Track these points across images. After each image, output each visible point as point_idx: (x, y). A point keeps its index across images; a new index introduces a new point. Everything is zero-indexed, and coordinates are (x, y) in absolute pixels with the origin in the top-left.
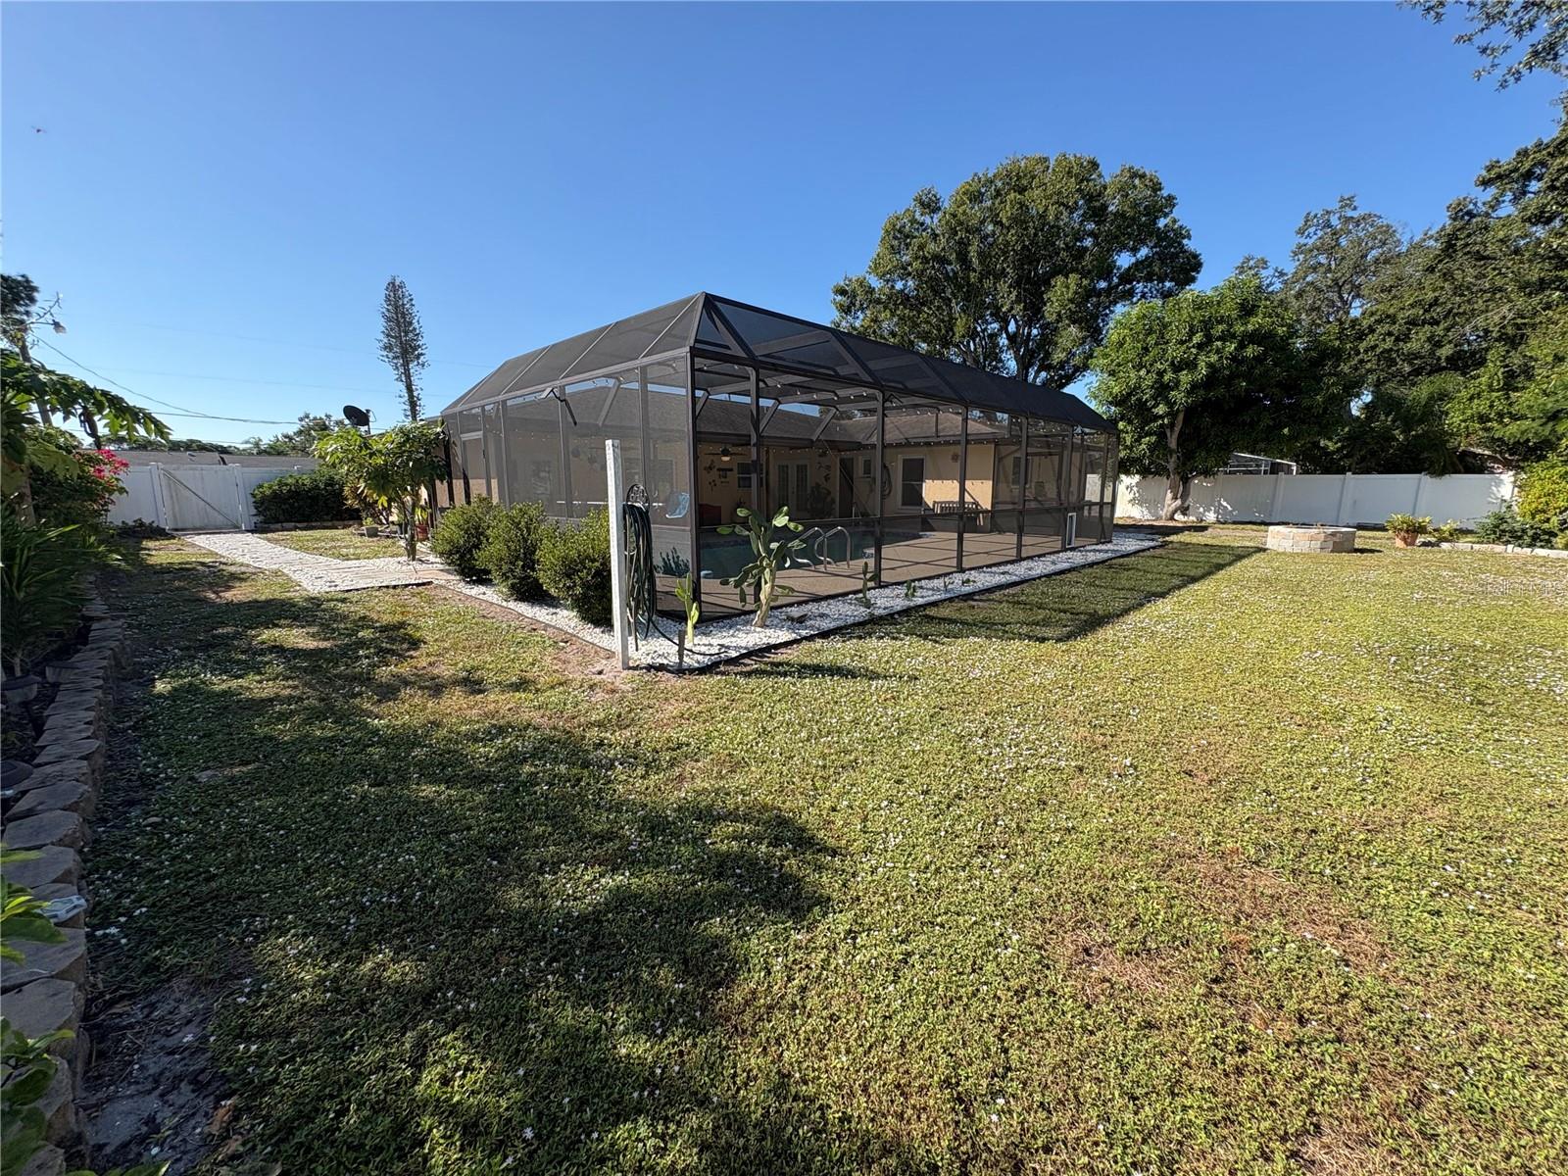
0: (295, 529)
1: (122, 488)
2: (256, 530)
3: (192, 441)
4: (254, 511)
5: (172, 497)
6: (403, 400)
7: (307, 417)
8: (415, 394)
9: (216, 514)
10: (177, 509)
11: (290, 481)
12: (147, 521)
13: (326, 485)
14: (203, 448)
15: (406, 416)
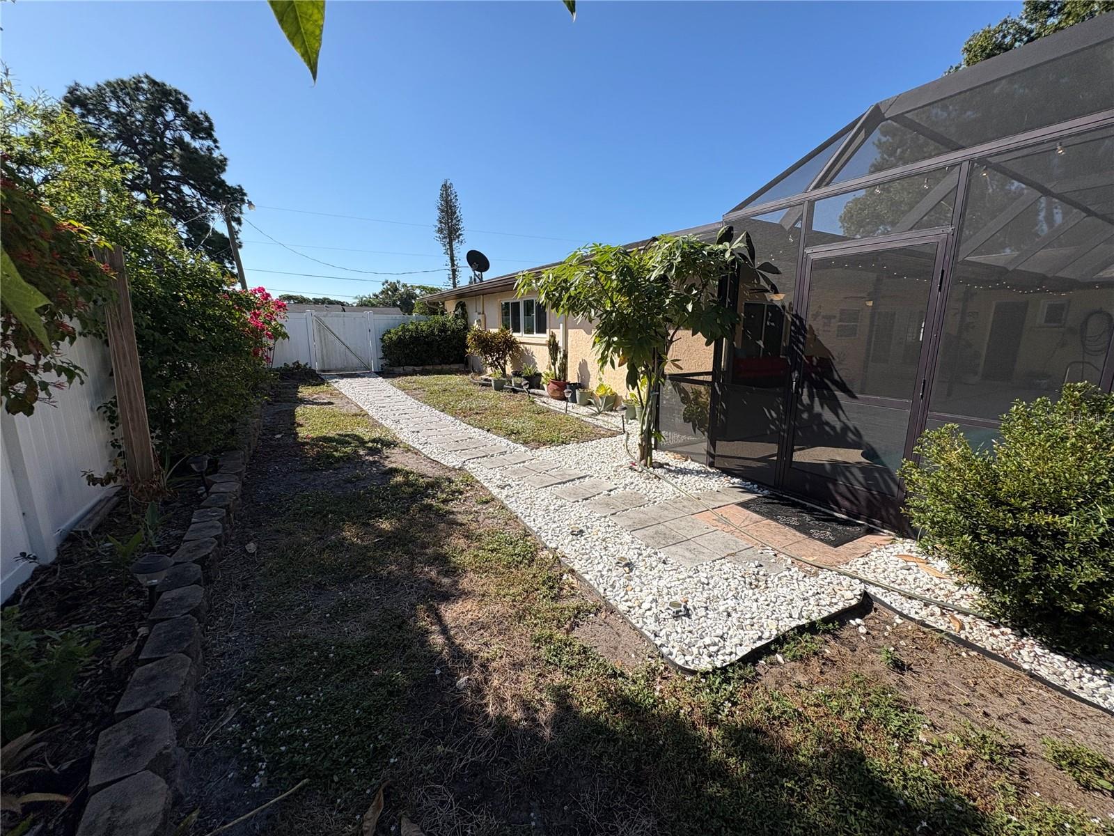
0: (414, 373)
1: (285, 334)
2: (384, 373)
3: (325, 299)
4: (381, 354)
5: (321, 342)
6: (447, 267)
7: (387, 282)
8: (456, 263)
9: (353, 357)
10: (324, 351)
11: (410, 327)
12: (302, 363)
13: (440, 331)
14: (331, 303)
15: (449, 278)
